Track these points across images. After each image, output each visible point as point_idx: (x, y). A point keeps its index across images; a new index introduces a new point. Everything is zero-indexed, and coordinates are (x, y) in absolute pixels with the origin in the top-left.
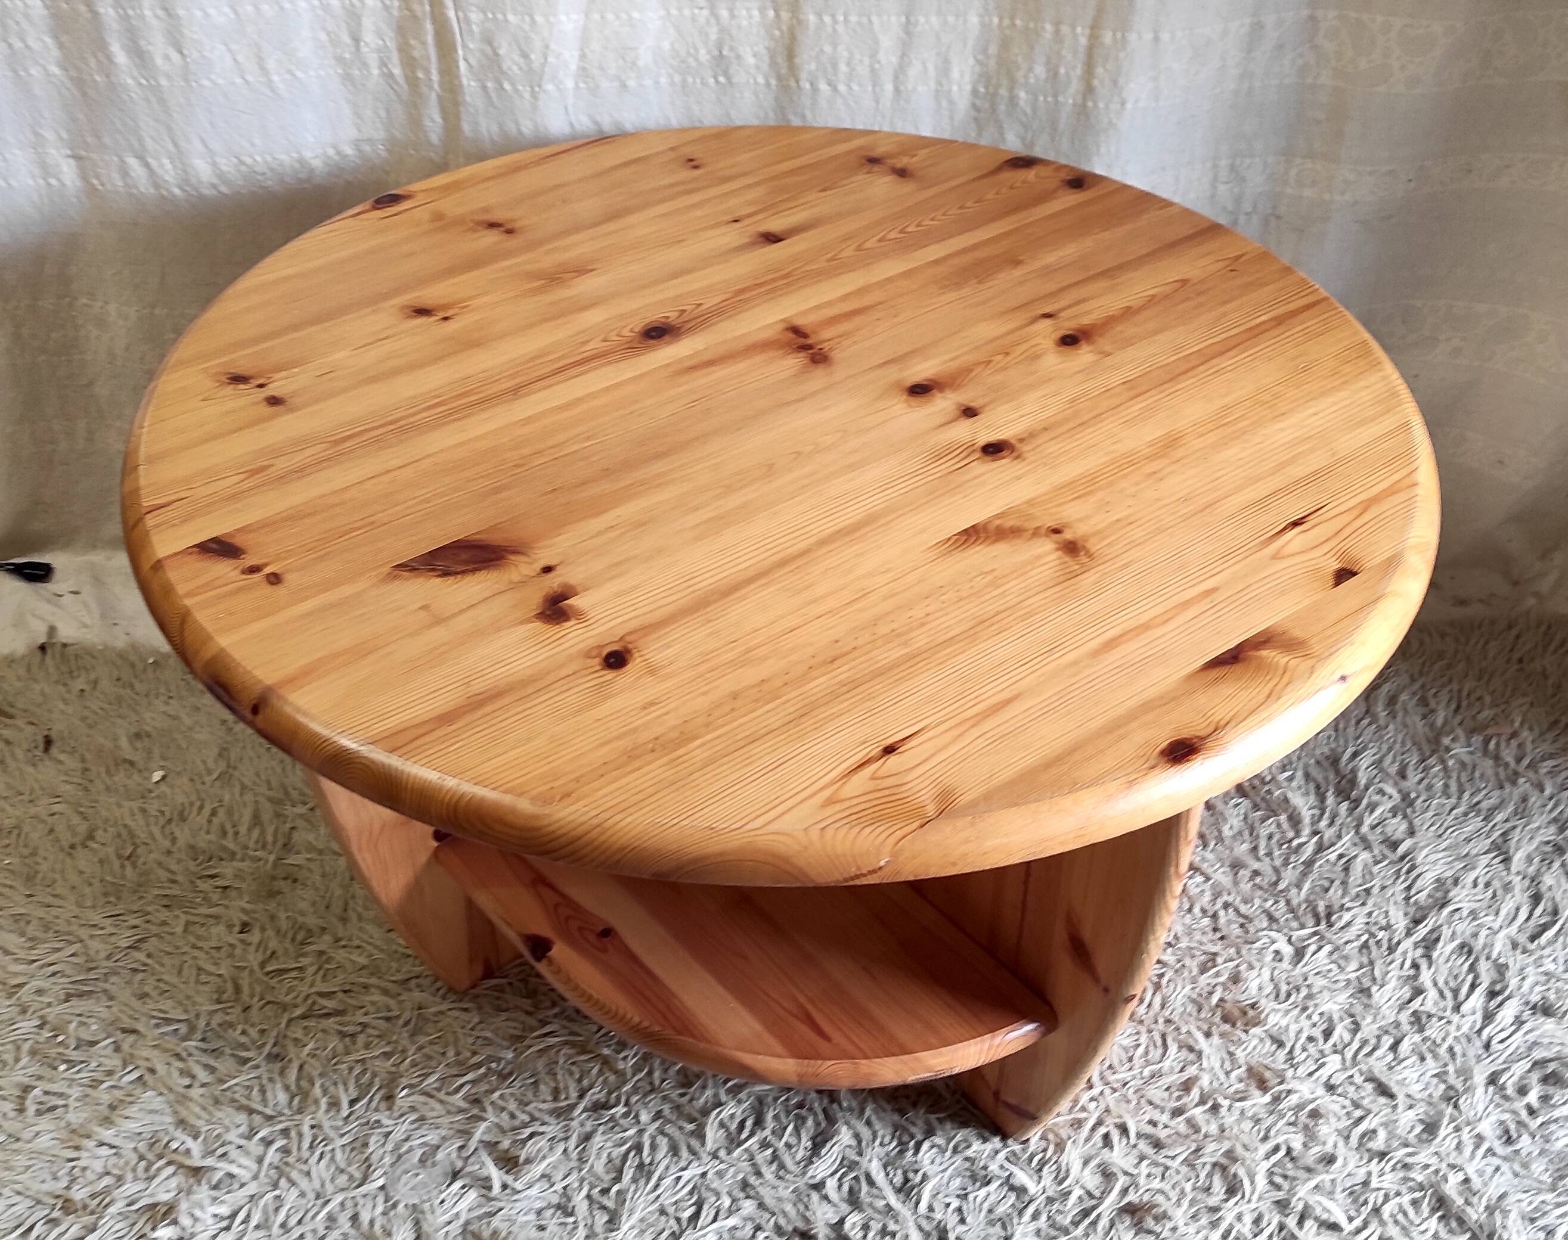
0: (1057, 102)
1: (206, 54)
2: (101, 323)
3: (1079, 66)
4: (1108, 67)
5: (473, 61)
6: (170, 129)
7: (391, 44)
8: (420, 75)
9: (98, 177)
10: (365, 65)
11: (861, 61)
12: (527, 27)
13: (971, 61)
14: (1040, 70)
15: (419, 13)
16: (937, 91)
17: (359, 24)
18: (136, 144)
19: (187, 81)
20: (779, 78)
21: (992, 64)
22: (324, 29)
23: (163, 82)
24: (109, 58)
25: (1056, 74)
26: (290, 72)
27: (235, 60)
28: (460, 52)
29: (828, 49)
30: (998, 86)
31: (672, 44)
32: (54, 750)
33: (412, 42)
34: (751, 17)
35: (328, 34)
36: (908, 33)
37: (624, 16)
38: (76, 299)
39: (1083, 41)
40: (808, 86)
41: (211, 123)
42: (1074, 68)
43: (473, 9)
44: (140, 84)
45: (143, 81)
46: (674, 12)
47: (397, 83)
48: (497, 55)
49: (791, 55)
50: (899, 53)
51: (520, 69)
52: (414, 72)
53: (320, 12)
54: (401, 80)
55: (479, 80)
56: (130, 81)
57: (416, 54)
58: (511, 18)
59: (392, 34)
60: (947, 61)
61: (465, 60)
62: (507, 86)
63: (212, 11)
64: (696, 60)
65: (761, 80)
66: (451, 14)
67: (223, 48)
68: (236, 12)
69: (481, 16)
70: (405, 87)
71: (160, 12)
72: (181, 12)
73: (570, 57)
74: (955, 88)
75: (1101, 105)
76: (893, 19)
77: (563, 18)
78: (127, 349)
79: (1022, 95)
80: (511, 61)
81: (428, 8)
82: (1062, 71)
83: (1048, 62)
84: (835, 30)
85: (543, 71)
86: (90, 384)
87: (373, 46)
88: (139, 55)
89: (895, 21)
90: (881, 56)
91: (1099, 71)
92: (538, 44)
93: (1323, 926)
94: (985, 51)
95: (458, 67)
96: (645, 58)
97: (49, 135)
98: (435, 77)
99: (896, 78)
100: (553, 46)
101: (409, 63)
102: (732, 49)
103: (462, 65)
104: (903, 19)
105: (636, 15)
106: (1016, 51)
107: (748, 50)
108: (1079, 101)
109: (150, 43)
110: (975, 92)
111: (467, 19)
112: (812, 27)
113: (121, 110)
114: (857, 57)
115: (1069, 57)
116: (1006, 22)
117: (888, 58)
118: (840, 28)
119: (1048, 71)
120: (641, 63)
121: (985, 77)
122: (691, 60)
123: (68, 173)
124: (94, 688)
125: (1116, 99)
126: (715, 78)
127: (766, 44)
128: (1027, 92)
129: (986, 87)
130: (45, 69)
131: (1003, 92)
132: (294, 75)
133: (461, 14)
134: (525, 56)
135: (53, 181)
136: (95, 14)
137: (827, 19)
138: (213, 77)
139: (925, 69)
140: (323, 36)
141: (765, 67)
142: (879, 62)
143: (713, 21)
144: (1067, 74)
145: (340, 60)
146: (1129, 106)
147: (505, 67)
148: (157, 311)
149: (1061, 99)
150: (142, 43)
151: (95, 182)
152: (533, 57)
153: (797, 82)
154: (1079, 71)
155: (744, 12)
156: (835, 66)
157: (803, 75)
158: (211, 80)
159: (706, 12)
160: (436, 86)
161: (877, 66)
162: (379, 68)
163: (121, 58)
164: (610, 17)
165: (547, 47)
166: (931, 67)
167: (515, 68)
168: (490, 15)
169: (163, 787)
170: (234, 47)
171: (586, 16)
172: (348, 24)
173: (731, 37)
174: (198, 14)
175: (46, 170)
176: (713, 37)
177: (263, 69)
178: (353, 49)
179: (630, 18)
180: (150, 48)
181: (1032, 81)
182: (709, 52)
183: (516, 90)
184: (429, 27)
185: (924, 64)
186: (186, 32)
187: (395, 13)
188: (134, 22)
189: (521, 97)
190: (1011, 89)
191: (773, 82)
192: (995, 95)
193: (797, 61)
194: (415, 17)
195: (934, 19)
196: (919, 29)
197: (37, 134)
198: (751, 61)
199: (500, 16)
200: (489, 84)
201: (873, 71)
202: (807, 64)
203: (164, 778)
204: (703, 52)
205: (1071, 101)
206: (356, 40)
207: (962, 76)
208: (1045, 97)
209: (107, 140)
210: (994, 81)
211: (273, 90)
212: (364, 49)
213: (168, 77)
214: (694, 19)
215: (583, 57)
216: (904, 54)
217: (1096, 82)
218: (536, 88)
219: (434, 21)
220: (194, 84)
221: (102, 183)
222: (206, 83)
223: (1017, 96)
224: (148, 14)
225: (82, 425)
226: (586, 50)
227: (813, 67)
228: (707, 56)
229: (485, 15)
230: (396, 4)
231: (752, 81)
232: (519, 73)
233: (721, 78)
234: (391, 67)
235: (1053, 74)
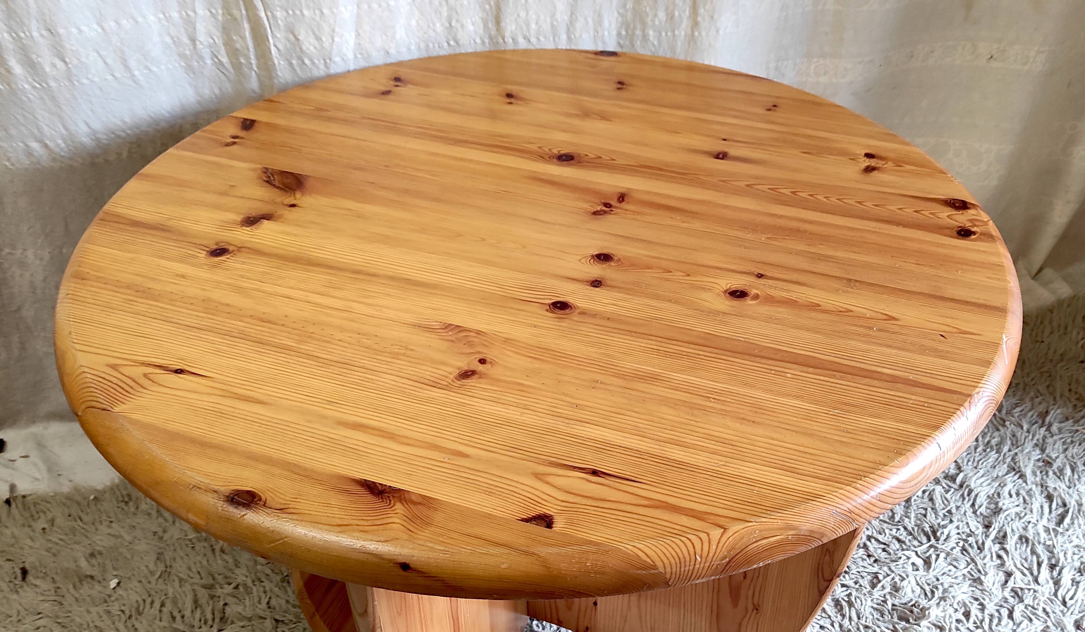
0: (674, 35)
1: (83, 60)
2: (22, 264)
3: (688, 9)
4: (707, 7)
5: (281, 47)
6: (61, 118)
7: (219, 42)
8: (242, 61)
9: (8, 160)
10: (201, 58)
11: (545, 21)
12: (318, 18)
13: (616, 14)
14: (662, 15)
15: (238, 16)
16: (595, 36)
17: (194, 27)
18: (36, 132)
19: (70, 81)
20: (491, 38)
21: (629, 15)
22: (169, 34)
23: (52, 84)
24: (8, 71)
25: (673, 17)
26: (146, 68)
27: (105, 63)
28: (271, 41)
29: (523, 14)
30: (635, 28)
31: (417, 22)
32: (30, 578)
33: (235, 38)
35: (172, 38)
37: (384, 5)
40: (512, 42)
41: (92, 110)
42: (684, 11)
43: (278, 9)
44: (34, 87)
45: (37, 85)
47: (225, 67)
48: (298, 40)
49: (498, 21)
50: (569, 13)
51: (315, 48)
52: (238, 59)
53: (166, 23)
54: (228, 66)
55: (287, 60)
56: (26, 86)
57: (238, 46)
58: (306, 12)
59: (218, 34)
60: (600, 15)
61: (275, 46)
62: (307, 61)
63: (83, 28)
64: (434, 31)
65: (479, 42)
66: (262, 14)
67: (96, 54)
68: (103, 29)
69: (285, 13)
70: (232, 70)
71: (44, 33)
72: (61, 31)
73: (349, 37)
74: (606, 33)
75: (704, 34)
77: (342, 9)
78: (44, 280)
79: (651, 32)
80: (309, 44)
81: (244, 12)
82: (677, 14)
83: (667, 9)
84: (526, 1)
85: (332, 48)
86: (19, 309)
87: (206, 43)
88: (32, 66)
90: (558, 16)
91: (701, 11)
92: (327, 29)
93: (933, 541)
94: (624, 6)
95: (270, 52)
96: (400, 33)
98: (254, 62)
99: (568, 30)
100: (337, 29)
101: (233, 53)
102: (457, 21)
103: (273, 50)
106: (645, 4)
107: (469, 20)
108: (689, 32)
109: (39, 56)
110: (619, 34)
111: (274, 16)
113: (23, 109)
114: (542, 17)
115: (681, 4)
117: (562, 16)
119: (667, 15)
120: (398, 37)
121: (625, 24)
122: (431, 31)
124: (53, 525)
125: (713, 28)
126: (448, 43)
127: (480, 14)
128: (654, 31)
129: (627, 32)
131: (638, 32)
132: (150, 70)
133: (269, 14)
134: (318, 39)
138: (90, 76)
139: (587, 23)
140: (168, 40)
141: (481, 31)
142: (557, 20)
143: (444, 3)
144: (680, 15)
145: (182, 56)
146: (721, 32)
147: (304, 48)
149: (676, 32)
150: (34, 57)
152: (324, 39)
153: (503, 39)
154: (687, 13)
156: (528, 25)
157: (508, 34)
158: (88, 79)
160: (255, 68)
161: (555, 23)
162: (212, 59)
163: (18, 69)
164: (375, 6)
165: (333, 31)
166: (590, 21)
167: (312, 48)
168: (291, 12)
169: (120, 591)
170: (103, 53)
171: (358, 6)
172: (186, 29)
173: (457, 12)
174: (75, 31)
176: (445, 14)
177: (127, 67)
178: (191, 48)
179: (388, 5)
180: (40, 59)
181: (657, 23)
182: (442, 25)
183: (313, 63)
184: (246, 25)
185: (586, 19)
186: (67, 46)
187: (220, 18)
188: (24, 42)
189: (318, 68)
190: (643, 31)
191: (487, 42)
192: (633, 34)
193: (503, 24)
194: (235, 19)
198: (471, 28)
199: (298, 12)
200: (294, 62)
201: (553, 26)
202: (509, 26)
203: (118, 584)
204: (438, 25)
205: (683, 33)
206: (193, 40)
207: (610, 25)
208: (666, 33)
209: (13, 132)
210: (632, 26)
211: (135, 82)
212: (199, 46)
213: (56, 80)
214: (431, 3)
215: (358, 35)
216: (572, 14)
217: (699, 19)
218: (328, 61)
219: (250, 21)
220: (76, 83)
221: (13, 165)
222: (85, 81)
223: (648, 34)
224: (35, 34)
225: (15, 339)
226: (360, 31)
227: (514, 27)
228: (442, 28)
229: (287, 12)
230: (220, 11)
231: (472, 42)
232: (314, 51)
233: (452, 43)
234: (220, 58)
235: (671, 17)
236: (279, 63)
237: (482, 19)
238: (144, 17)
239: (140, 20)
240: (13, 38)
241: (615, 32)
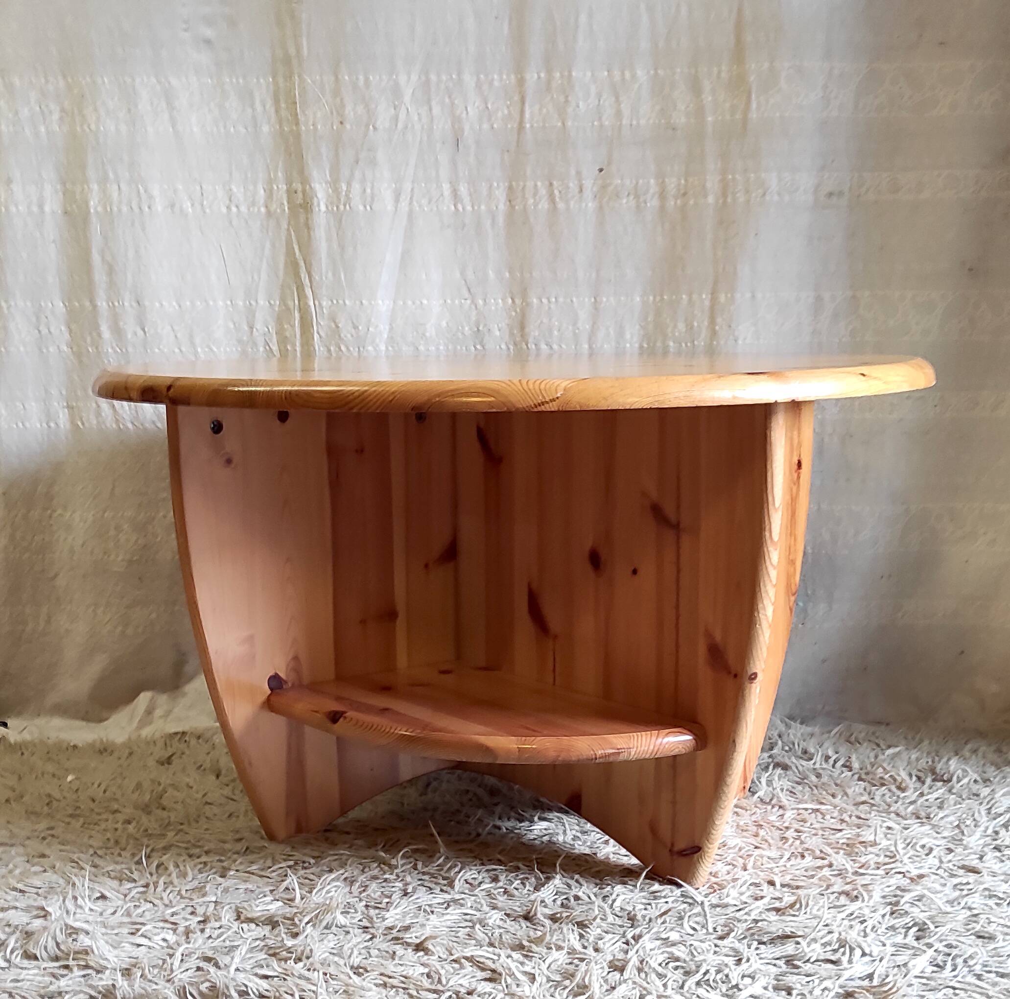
0: (694, 346)
1: (159, 331)
2: (68, 528)
3: (706, 319)
4: (724, 317)
5: (322, 334)
7: (273, 330)
8: (289, 348)
10: (255, 344)
11: (567, 328)
12: (357, 309)
13: (637, 327)
14: (681, 326)
15: (292, 307)
16: (616, 348)
17: (254, 316)
19: (145, 348)
20: (515, 344)
21: (651, 327)
22: (232, 320)
23: (130, 349)
24: (99, 335)
25: (692, 327)
26: (209, 347)
27: (176, 336)
28: (315, 328)
29: (546, 321)
30: (656, 340)
31: (447, 323)
33: (286, 326)
34: (497, 304)
35: (234, 324)
36: (596, 309)
37: (418, 302)
38: (54, 511)
39: (707, 303)
40: (534, 346)
42: (703, 321)
43: (325, 298)
44: (116, 352)
45: (119, 350)
46: (449, 301)
47: (274, 355)
48: (337, 327)
49: (522, 327)
50: (591, 323)
51: (352, 336)
52: (285, 347)
53: (231, 309)
54: (277, 353)
55: (326, 346)
56: (110, 350)
57: (287, 334)
58: (347, 302)
59: (273, 324)
60: (622, 327)
61: (318, 333)
62: (343, 348)
63: (164, 303)
64: (463, 333)
65: (503, 346)
66: (311, 303)
67: (169, 328)
68: (180, 306)
69: (330, 302)
70: (279, 357)
71: (134, 304)
72: (147, 303)
73: (384, 328)
74: (628, 345)
75: (722, 342)
76: (587, 300)
77: (380, 302)
78: (83, 546)
79: (671, 344)
80: (347, 333)
81: (297, 302)
82: (696, 324)
83: (686, 320)
84: (550, 308)
85: (366, 337)
86: (55, 577)
87: (261, 332)
88: (118, 332)
89: (588, 301)
90: (580, 325)
91: (719, 320)
92: (363, 319)
94: (645, 319)
95: (313, 338)
96: (430, 332)
97: (54, 392)
98: (298, 349)
99: (590, 339)
100: (373, 320)
101: (283, 340)
102: (485, 325)
103: (316, 336)
104: (593, 300)
105: (425, 302)
106: (665, 316)
107: (496, 326)
108: (708, 342)
109: (125, 324)
111: (320, 305)
112: (535, 307)
114: (565, 325)
115: (699, 315)
116: (658, 298)
117: (584, 325)
118: (552, 306)
119: (687, 326)
120: (428, 334)
121: (647, 337)
122: (460, 334)
123: (63, 418)
125: (731, 337)
126: (475, 347)
127: (507, 321)
128: (674, 342)
129: (648, 344)
130: (58, 347)
131: (659, 344)
132: (211, 349)
133: (316, 302)
134: (356, 327)
135: (52, 425)
136: (95, 307)
137: (545, 301)
138: (161, 347)
139: (608, 333)
140: (231, 325)
141: (506, 337)
142: (578, 329)
143: (473, 307)
144: (699, 326)
145: (240, 341)
146: (740, 342)
147: (342, 335)
148: (106, 515)
149: (696, 343)
150: (121, 324)
151: (79, 423)
152: (360, 328)
153: (527, 345)
154: (706, 323)
155: (493, 301)
156: (550, 331)
157: (531, 340)
158: (159, 349)
159: (469, 302)
160: (298, 355)
161: (577, 331)
162: (264, 346)
163: (106, 334)
164: (410, 303)
165: (370, 321)
166: (612, 331)
167: (349, 336)
168: (335, 302)
170: (176, 328)
171: (394, 302)
172: (247, 318)
173: (485, 318)
174: (157, 304)
175: (49, 416)
176: (474, 318)
177: (193, 344)
178: (249, 334)
179: (421, 303)
180: (125, 327)
181: (677, 334)
182: (470, 329)
183: (349, 350)
184: (297, 315)
185: (607, 329)
186: (149, 316)
187: (277, 309)
188: (117, 310)
189: (352, 355)
190: (664, 342)
191: (511, 347)
192: (654, 347)
193: (527, 330)
194: (288, 309)
195: (612, 299)
196: (602, 305)
197: (46, 391)
198: (498, 333)
199: (341, 302)
200: (332, 348)
201: (575, 334)
202: (533, 331)
204: (467, 329)
205: (703, 343)
206: (251, 328)
207: (632, 337)
208: (686, 343)
210: (653, 338)
212: (256, 334)
213: (134, 346)
214: (461, 305)
215: (391, 329)
216: (594, 323)
217: (717, 328)
218: (361, 349)
219: (300, 310)
220: (149, 351)
221: (83, 424)
222: (157, 350)
223: (668, 346)
224: (126, 304)
225: (44, 610)
226: (394, 325)
227: (537, 334)
228: (470, 332)
229: (332, 301)
230: (278, 303)
231: (498, 347)
232: (351, 338)
233: (478, 347)
234: (270, 345)
235: (690, 327)
236: (319, 349)
237: (508, 325)
238: (215, 301)
239: (211, 303)
240: (109, 306)
241: (637, 345)
